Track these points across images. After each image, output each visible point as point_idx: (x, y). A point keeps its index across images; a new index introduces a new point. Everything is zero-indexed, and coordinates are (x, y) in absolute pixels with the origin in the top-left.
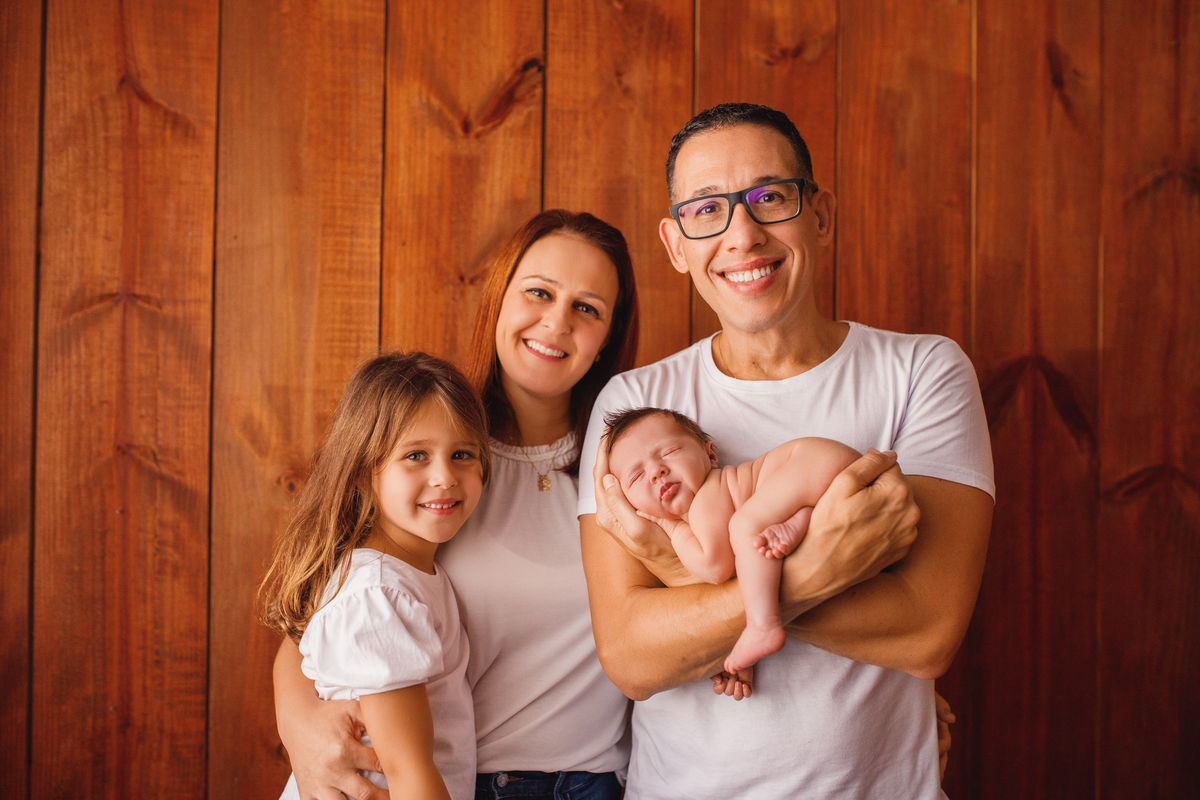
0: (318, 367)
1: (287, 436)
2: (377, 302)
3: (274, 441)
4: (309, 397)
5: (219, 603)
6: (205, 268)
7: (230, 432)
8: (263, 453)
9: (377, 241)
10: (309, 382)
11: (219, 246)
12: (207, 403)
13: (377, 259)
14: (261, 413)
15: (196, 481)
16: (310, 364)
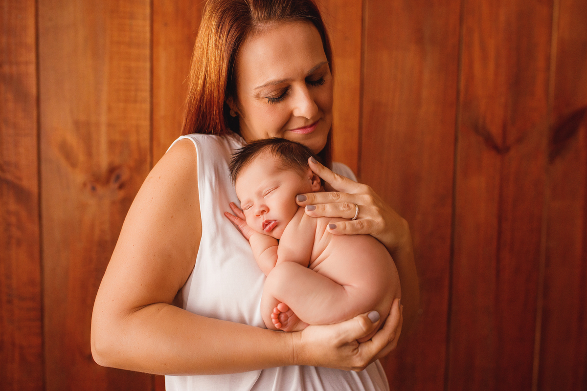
0: (110, 109)
1: (89, 154)
2: (148, 65)
3: (81, 157)
4: (103, 129)
5: (48, 263)
6: (30, 39)
7: (52, 152)
8: (73, 164)
9: (148, 22)
10: (104, 118)
11: (41, 26)
12: (35, 132)
13: (148, 35)
14: (72, 139)
15: (29, 183)
16: (104, 106)
